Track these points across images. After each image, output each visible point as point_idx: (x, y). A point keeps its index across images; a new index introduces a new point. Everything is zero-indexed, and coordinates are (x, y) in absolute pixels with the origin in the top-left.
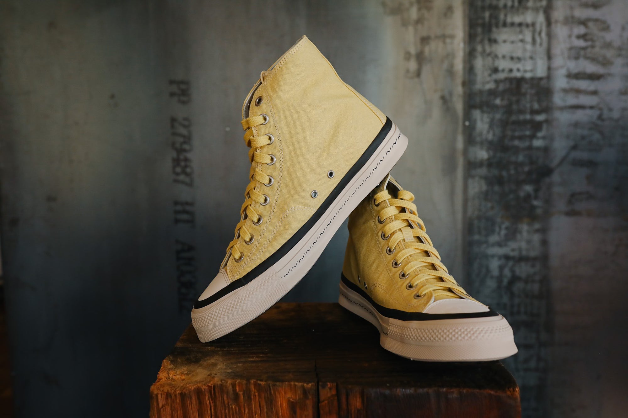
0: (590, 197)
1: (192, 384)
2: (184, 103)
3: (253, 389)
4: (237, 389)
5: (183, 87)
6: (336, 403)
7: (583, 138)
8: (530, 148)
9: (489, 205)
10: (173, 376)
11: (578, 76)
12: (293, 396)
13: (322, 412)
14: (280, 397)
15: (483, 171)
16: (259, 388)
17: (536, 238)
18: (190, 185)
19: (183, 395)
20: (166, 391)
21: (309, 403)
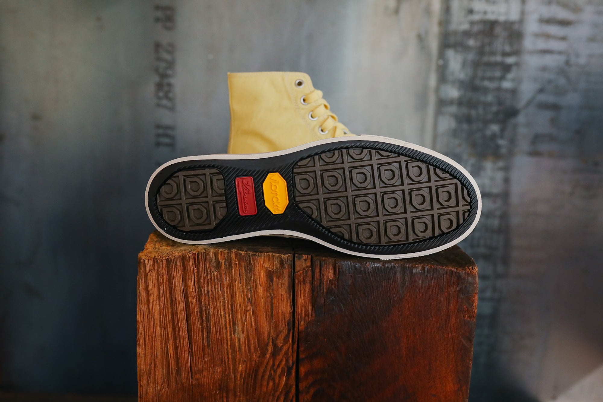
0: (552, 138)
1: (177, 251)
2: (169, 29)
3: (234, 258)
4: (220, 257)
5: (169, 13)
6: (310, 273)
7: (550, 82)
8: (499, 89)
9: (457, 142)
10: (159, 247)
11: (549, 21)
12: (270, 266)
13: (297, 281)
14: (259, 267)
15: (453, 109)
16: (240, 258)
17: (499, 176)
18: (172, 109)
19: (168, 261)
20: (154, 257)
21: (285, 272)
